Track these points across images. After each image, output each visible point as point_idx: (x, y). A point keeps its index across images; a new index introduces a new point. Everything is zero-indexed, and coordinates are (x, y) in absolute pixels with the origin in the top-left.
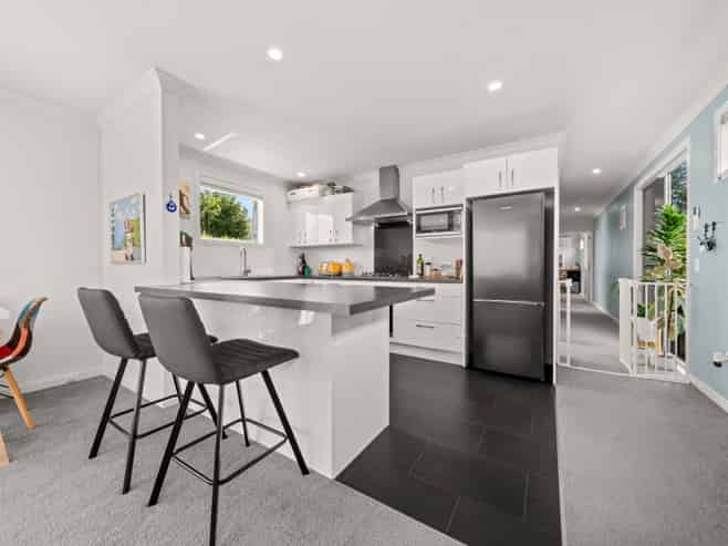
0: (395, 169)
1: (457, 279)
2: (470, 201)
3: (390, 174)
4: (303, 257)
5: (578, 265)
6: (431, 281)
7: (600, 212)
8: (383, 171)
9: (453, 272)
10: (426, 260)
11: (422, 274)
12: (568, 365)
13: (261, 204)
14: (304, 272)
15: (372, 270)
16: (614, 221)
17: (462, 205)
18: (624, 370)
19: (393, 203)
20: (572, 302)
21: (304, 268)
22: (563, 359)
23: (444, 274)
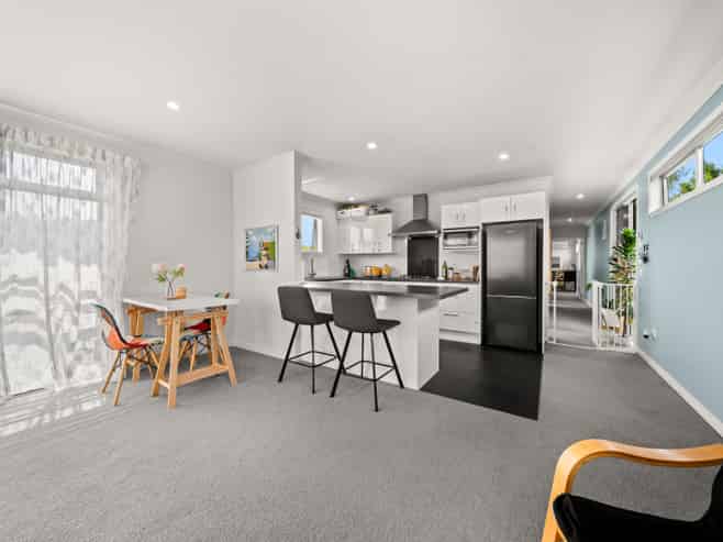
0: (426, 197)
1: (474, 281)
2: (484, 225)
3: (421, 200)
4: (348, 262)
5: (574, 266)
6: (453, 282)
7: (589, 222)
8: (416, 197)
9: (471, 275)
10: (449, 266)
11: (446, 277)
12: (554, 342)
13: (320, 222)
14: (349, 274)
15: (406, 273)
16: (599, 231)
17: (478, 228)
18: (592, 345)
19: (423, 223)
20: (558, 299)
21: (349, 270)
22: (551, 339)
23: (463, 276)
